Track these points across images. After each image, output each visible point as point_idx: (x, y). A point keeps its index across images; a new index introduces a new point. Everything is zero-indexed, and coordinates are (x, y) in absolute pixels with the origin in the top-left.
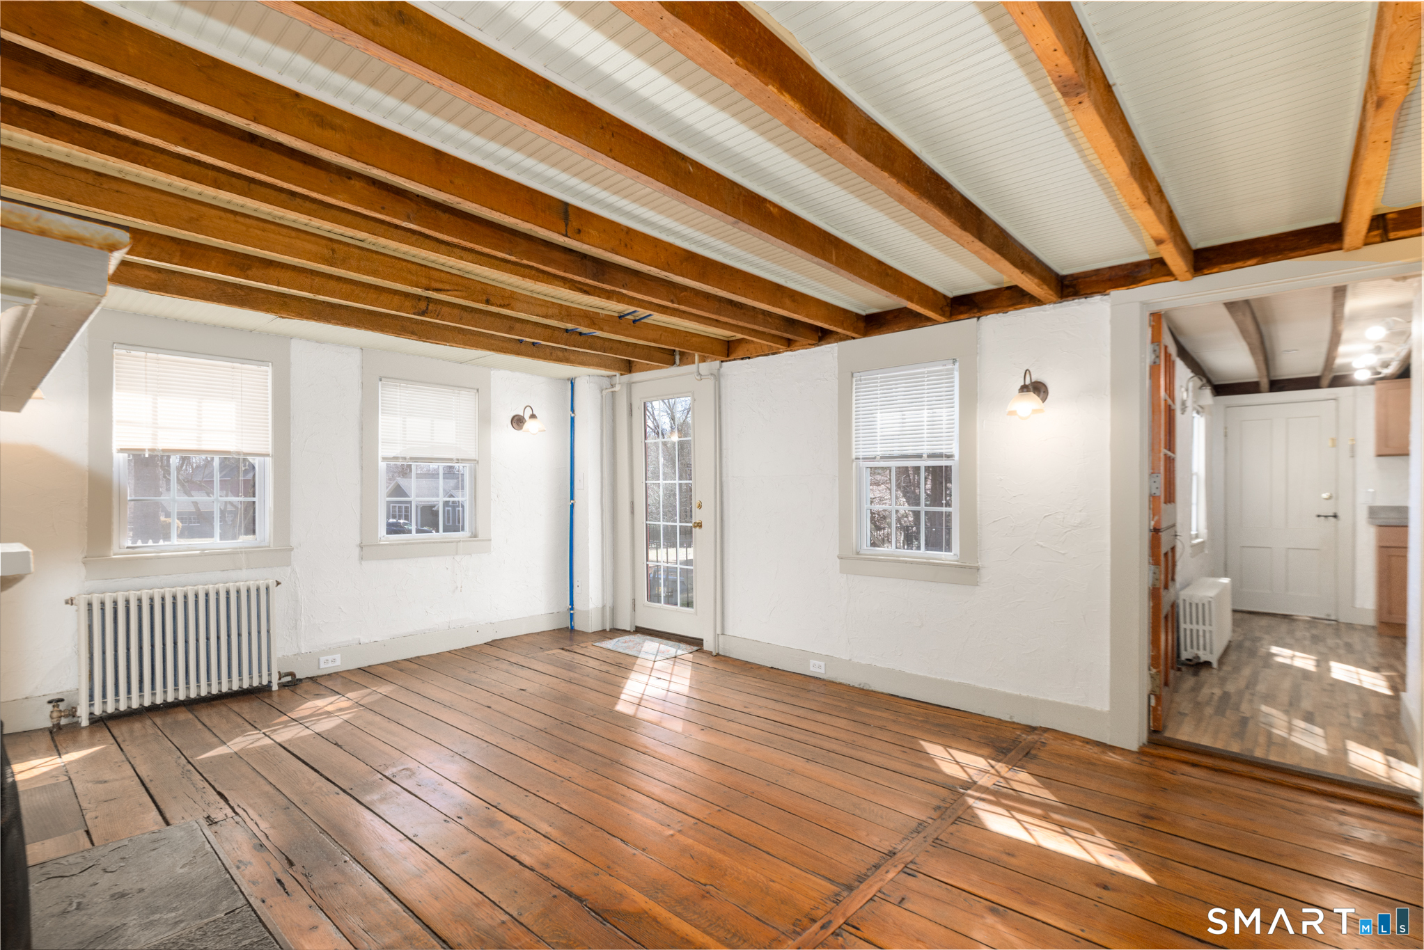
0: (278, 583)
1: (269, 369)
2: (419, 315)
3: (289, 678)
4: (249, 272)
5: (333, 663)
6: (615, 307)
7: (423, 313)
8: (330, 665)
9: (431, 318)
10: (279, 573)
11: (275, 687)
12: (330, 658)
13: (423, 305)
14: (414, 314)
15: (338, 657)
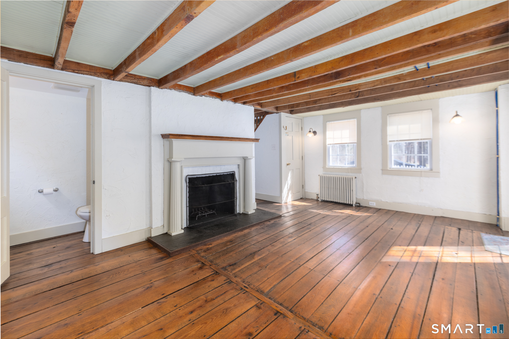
0: (356, 178)
1: (356, 120)
2: (356, 98)
3: (358, 205)
4: (317, 103)
5: (373, 204)
6: (410, 69)
7: (358, 97)
8: (372, 205)
9: (360, 97)
10: (356, 175)
11: (354, 206)
12: (372, 203)
13: (357, 95)
14: (355, 98)
15: (375, 203)
